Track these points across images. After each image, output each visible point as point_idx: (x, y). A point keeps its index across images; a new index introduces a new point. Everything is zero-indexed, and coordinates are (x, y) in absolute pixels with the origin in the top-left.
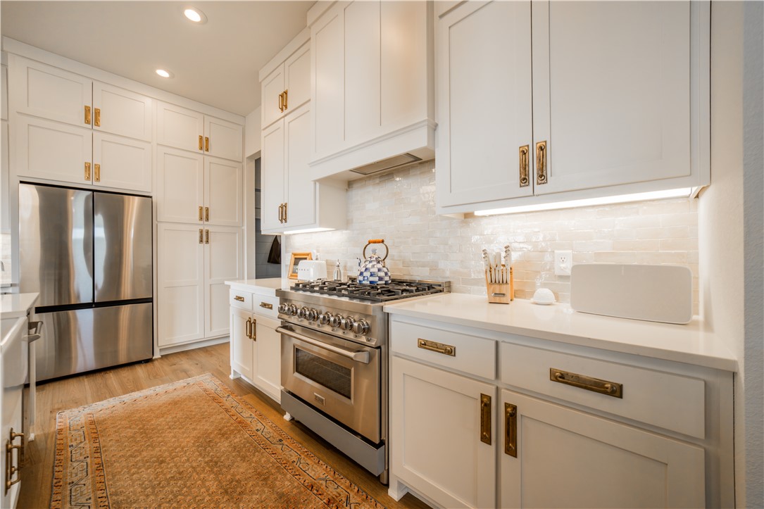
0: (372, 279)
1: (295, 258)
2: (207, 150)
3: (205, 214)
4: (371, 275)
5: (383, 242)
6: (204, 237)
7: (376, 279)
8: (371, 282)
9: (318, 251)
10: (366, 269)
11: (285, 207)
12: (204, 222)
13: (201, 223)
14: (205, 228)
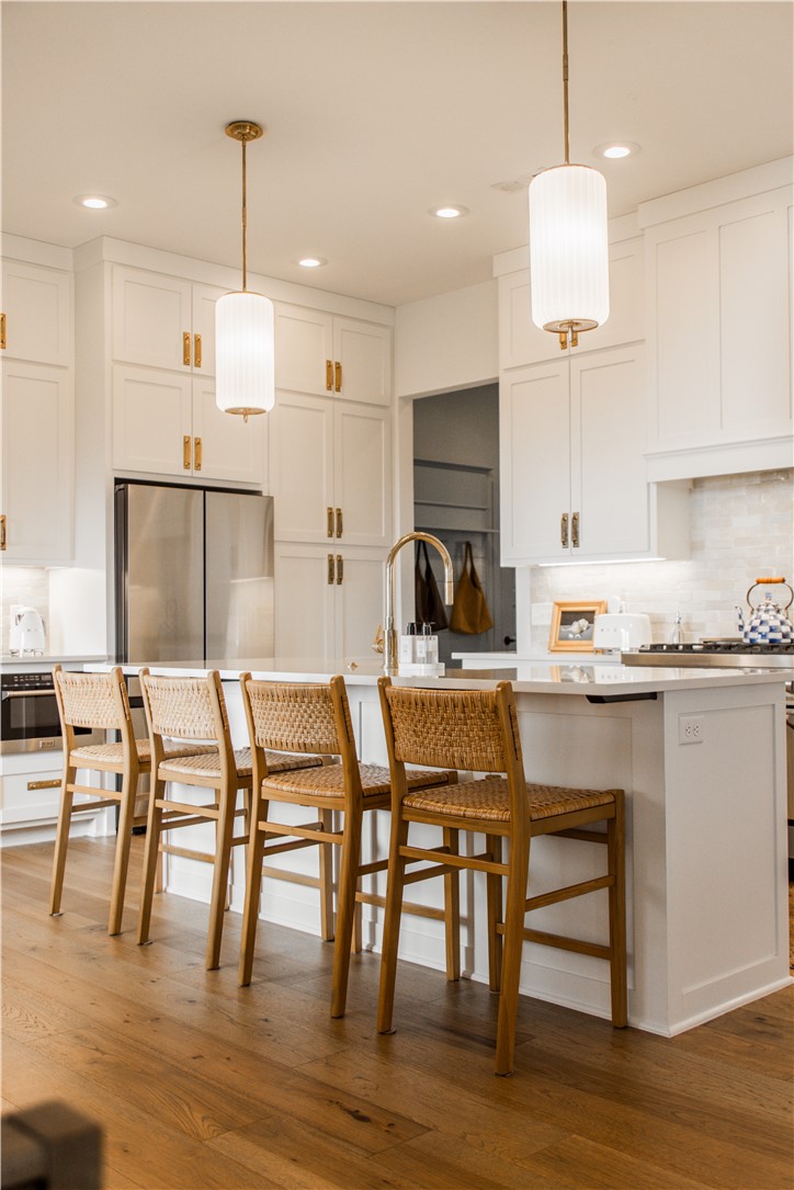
0: (772, 636)
1: (563, 613)
2: (338, 390)
3: (336, 522)
4: (772, 630)
5: (783, 581)
6: (336, 571)
7: (778, 636)
8: (772, 641)
9: (623, 599)
10: (762, 623)
11: (575, 519)
12: (334, 539)
13: (330, 540)
14: (336, 552)
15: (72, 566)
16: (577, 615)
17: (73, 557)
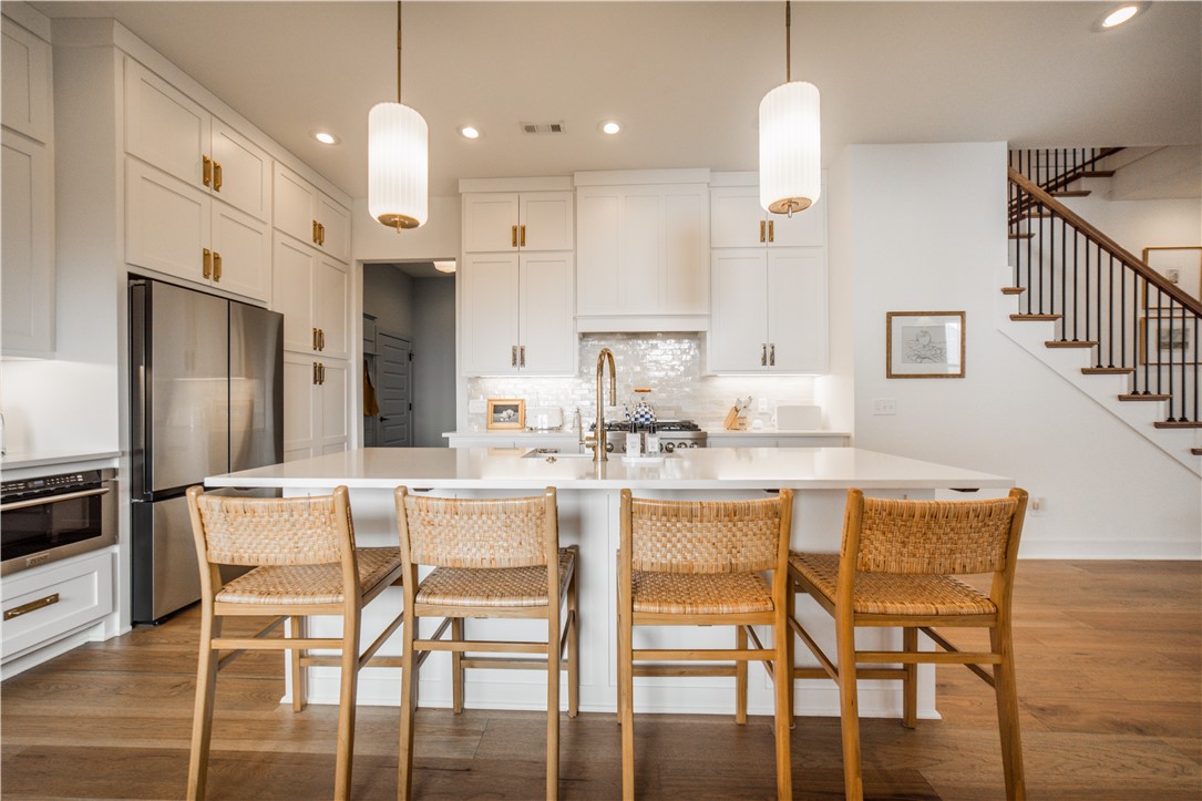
1: (494, 406)
2: (321, 244)
5: (649, 391)
6: (318, 375)
11: (522, 350)
12: (317, 351)
13: (315, 352)
14: (319, 361)
15: (53, 358)
16: (506, 407)
17: (54, 348)
